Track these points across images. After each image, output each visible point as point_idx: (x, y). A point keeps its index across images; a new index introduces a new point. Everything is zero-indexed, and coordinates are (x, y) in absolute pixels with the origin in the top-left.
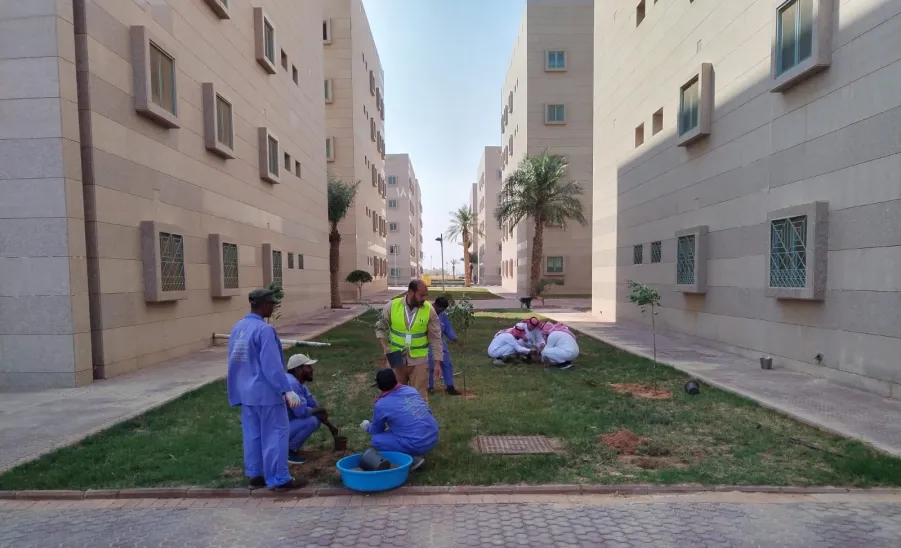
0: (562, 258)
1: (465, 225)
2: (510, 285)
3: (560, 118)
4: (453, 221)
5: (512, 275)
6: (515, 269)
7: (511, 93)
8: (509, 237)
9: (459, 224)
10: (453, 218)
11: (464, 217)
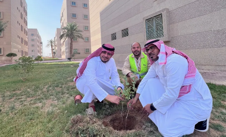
0: (77, 49)
1: (51, 44)
2: (64, 57)
3: (75, 17)
4: (48, 43)
5: (64, 54)
6: (65, 53)
7: (63, 13)
8: (63, 46)
9: (50, 43)
10: (49, 42)
11: (51, 42)
